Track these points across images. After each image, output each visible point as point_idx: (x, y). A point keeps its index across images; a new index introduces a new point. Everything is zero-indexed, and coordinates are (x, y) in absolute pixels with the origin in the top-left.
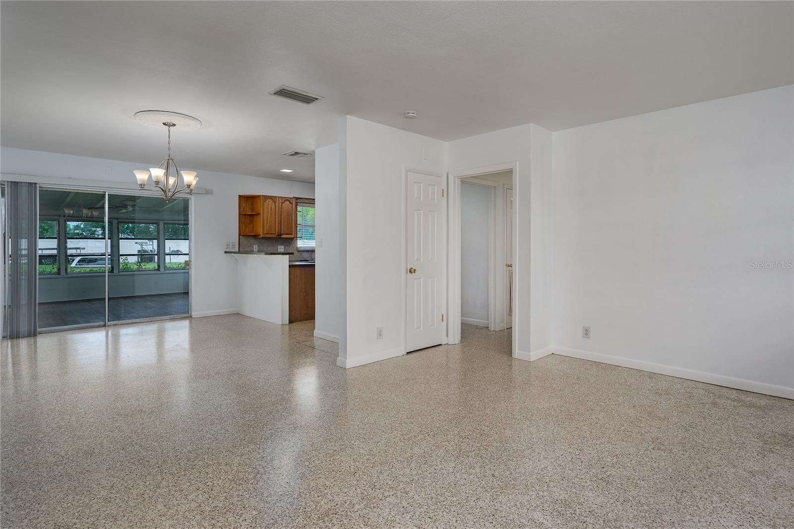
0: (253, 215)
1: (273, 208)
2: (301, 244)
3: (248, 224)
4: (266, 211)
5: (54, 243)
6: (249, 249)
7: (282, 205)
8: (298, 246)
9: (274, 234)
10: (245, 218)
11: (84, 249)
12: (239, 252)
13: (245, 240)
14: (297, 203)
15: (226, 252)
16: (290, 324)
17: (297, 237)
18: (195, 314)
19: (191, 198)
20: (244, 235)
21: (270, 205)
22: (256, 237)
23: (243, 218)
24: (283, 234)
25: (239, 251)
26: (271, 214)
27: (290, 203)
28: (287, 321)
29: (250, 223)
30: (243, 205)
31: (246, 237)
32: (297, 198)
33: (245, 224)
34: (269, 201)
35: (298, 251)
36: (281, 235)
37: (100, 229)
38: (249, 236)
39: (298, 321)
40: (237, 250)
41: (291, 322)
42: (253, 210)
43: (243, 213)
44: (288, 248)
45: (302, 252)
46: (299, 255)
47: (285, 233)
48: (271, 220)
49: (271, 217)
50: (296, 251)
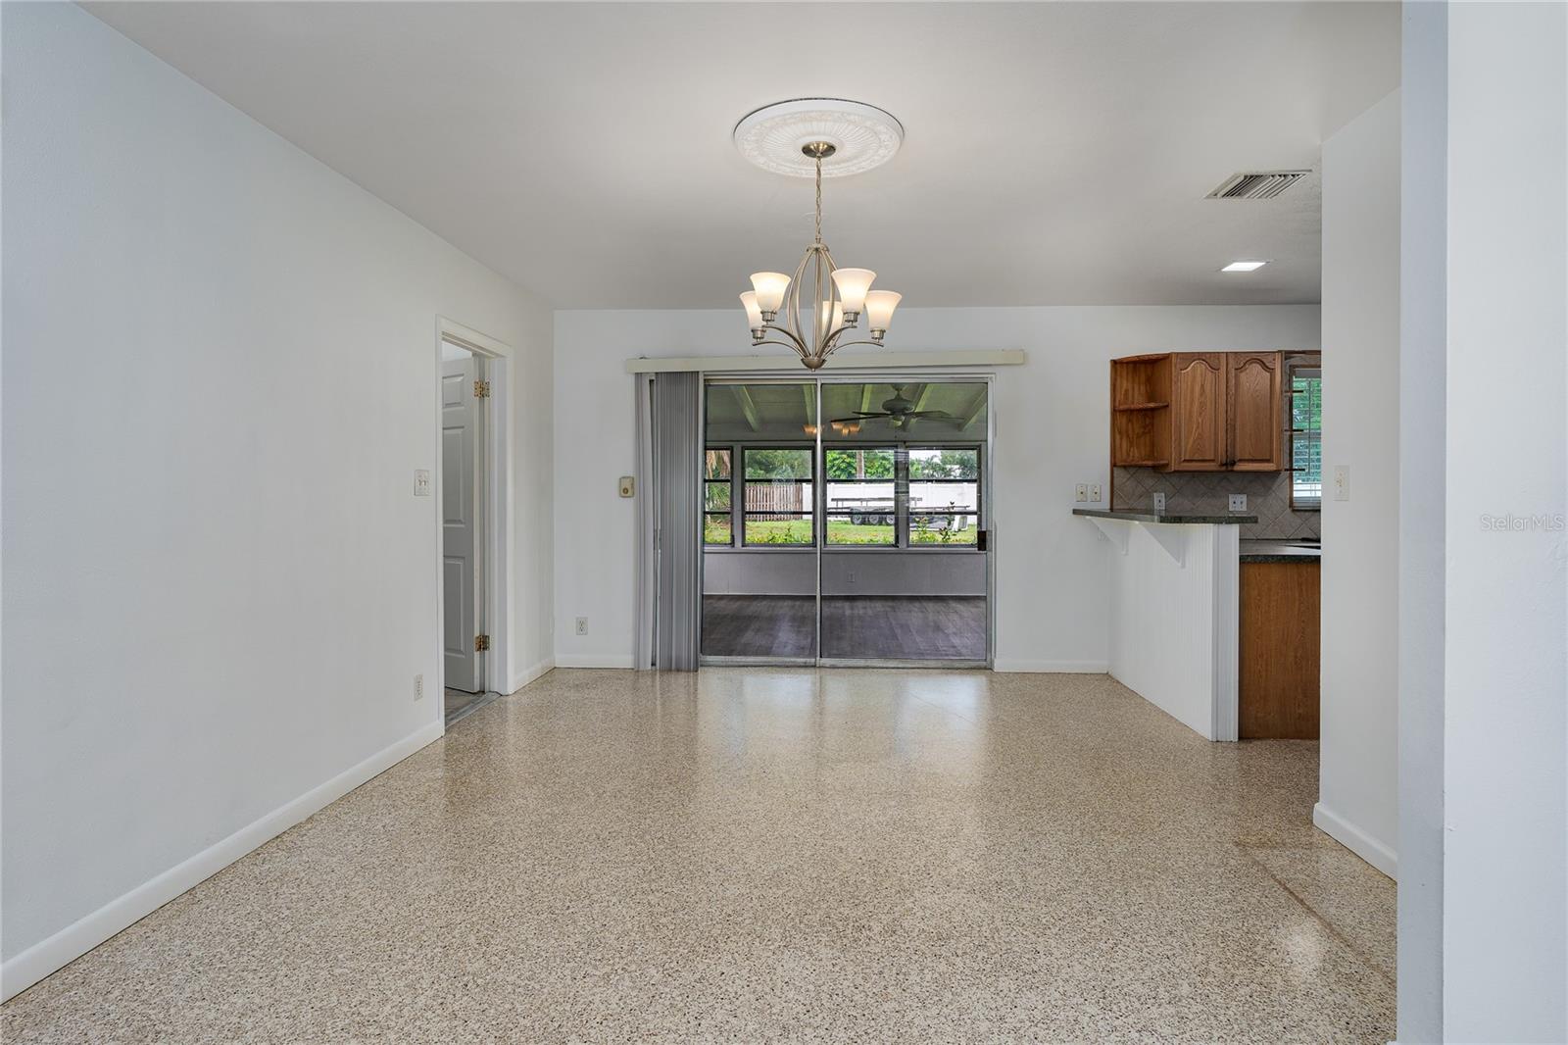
0: (1152, 410)
1: (1208, 388)
2: (1302, 490)
3: (1139, 437)
4: (1188, 393)
5: (888, 490)
6: (1142, 504)
7: (1236, 376)
8: (1295, 494)
9: (1213, 461)
10: (1129, 421)
11: (921, 499)
12: (1113, 512)
13: (1128, 479)
14: (1292, 367)
15: (1075, 512)
16: (1243, 745)
17: (1291, 469)
18: (999, 665)
19: (991, 378)
20: (1125, 467)
21: (1199, 379)
22: (1158, 469)
23: (1123, 420)
24: (1240, 460)
25: (1112, 509)
26: (1202, 405)
27: (1265, 367)
28: (1233, 733)
29: (1144, 433)
30: (1124, 384)
31: (1132, 471)
32: (1288, 355)
33: (1128, 436)
34: (1199, 367)
35: (1294, 511)
36: (1233, 463)
37: (958, 466)
38: (1140, 467)
39: (1275, 737)
40: (1105, 505)
41: (1244, 736)
42: (1151, 398)
43: (1122, 407)
44: (1260, 500)
45: (1307, 514)
46: (1299, 521)
47: (1247, 458)
48: (1200, 420)
49: (1201, 414)
50: (1289, 510)
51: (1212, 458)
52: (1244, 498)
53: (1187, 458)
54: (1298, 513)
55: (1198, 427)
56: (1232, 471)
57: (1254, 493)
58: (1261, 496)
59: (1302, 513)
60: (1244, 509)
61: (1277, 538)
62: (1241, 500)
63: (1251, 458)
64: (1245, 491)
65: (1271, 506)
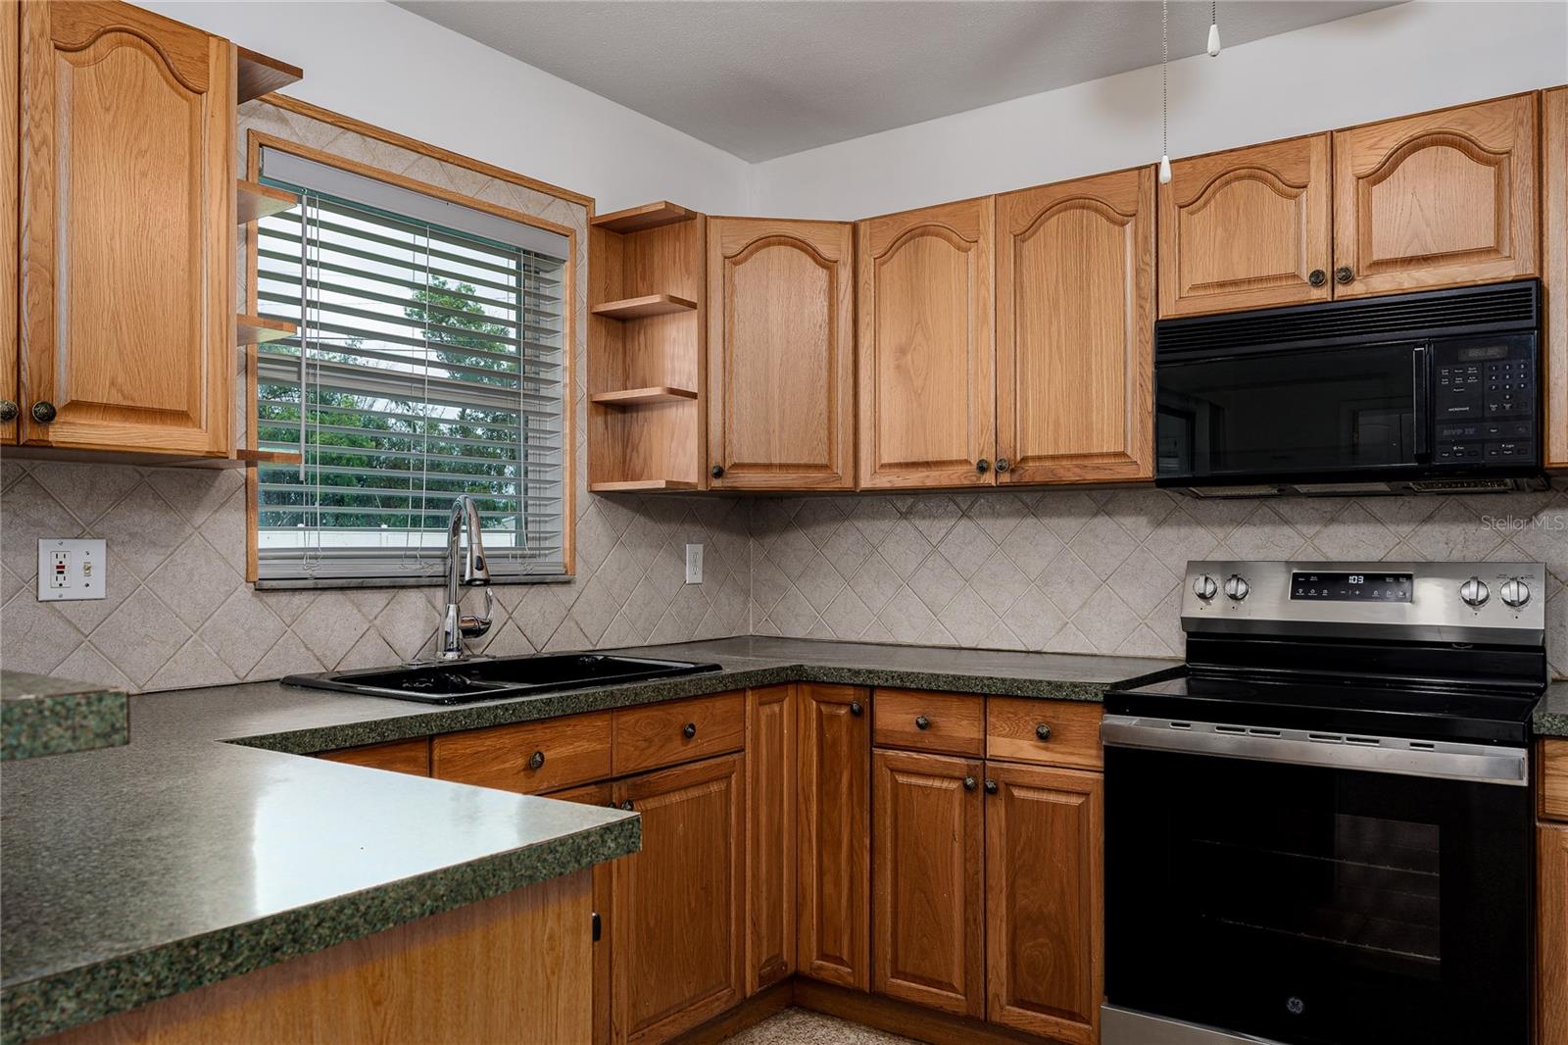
24: (75, 406)
36: (49, 417)
44: (151, 560)
45: (297, 600)
46: (274, 623)
47: (102, 400)
50: (245, 591)
52: (94, 552)
54: (269, 599)
56: (38, 446)
57: (132, 535)
58: (155, 545)
59: (284, 598)
60: (98, 590)
61: (208, 683)
62: (87, 559)
63: (116, 399)
64: (98, 529)
65: (191, 580)
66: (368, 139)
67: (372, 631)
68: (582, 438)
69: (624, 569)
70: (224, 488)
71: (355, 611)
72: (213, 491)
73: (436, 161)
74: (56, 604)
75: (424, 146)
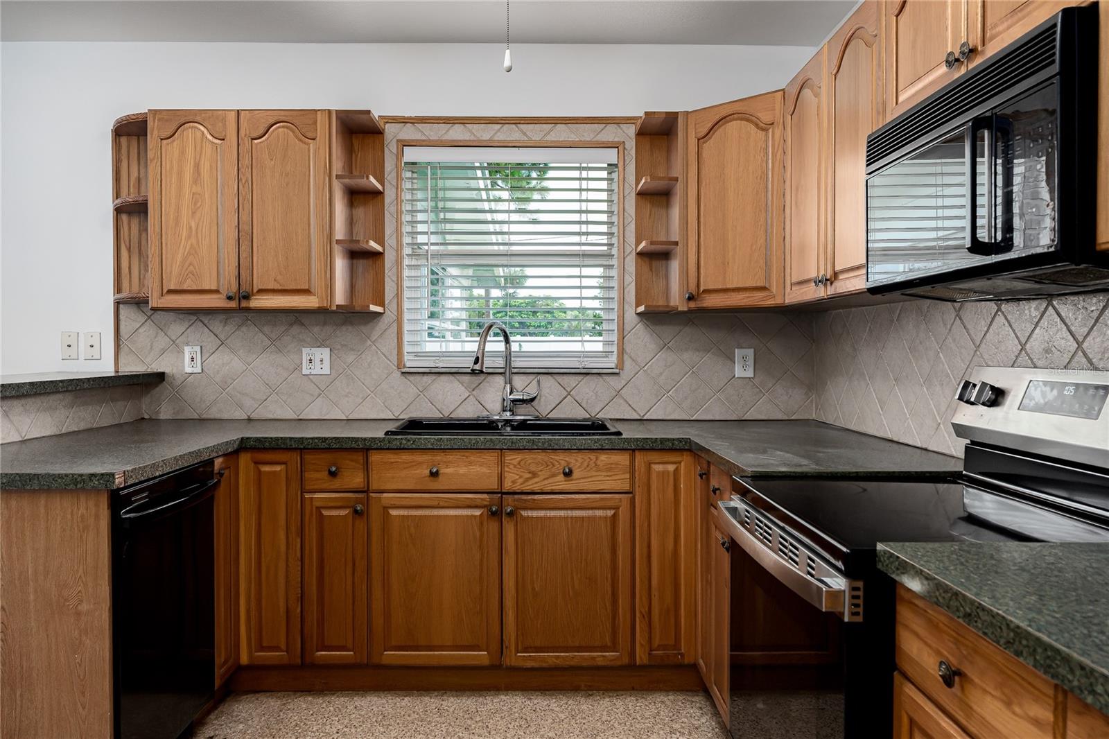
4: (170, 181)
6: (166, 363)
7: (252, 150)
9: (217, 291)
10: (144, 228)
13: (143, 324)
20: (129, 302)
21: (191, 154)
23: (133, 228)
24: (261, 291)
25: (116, 371)
30: (134, 169)
33: (141, 254)
34: (189, 137)
35: (404, 374)
36: (247, 297)
40: (108, 366)
44: (351, 358)
45: (425, 378)
46: (413, 390)
47: (271, 287)
48: (193, 225)
49: (194, 213)
50: (397, 374)
51: (214, 287)
52: (325, 353)
53: (172, 288)
54: (412, 378)
55: (189, 237)
56: (248, 309)
57: (343, 346)
58: (353, 350)
59: (418, 378)
60: (326, 371)
61: (379, 418)
62: (322, 356)
63: (278, 287)
64: (328, 342)
65: (370, 367)
66: (467, 125)
67: (471, 397)
68: (630, 279)
69: (670, 366)
70: (386, 322)
71: (461, 385)
72: (380, 323)
73: (514, 126)
74: (310, 376)
75: (502, 119)
